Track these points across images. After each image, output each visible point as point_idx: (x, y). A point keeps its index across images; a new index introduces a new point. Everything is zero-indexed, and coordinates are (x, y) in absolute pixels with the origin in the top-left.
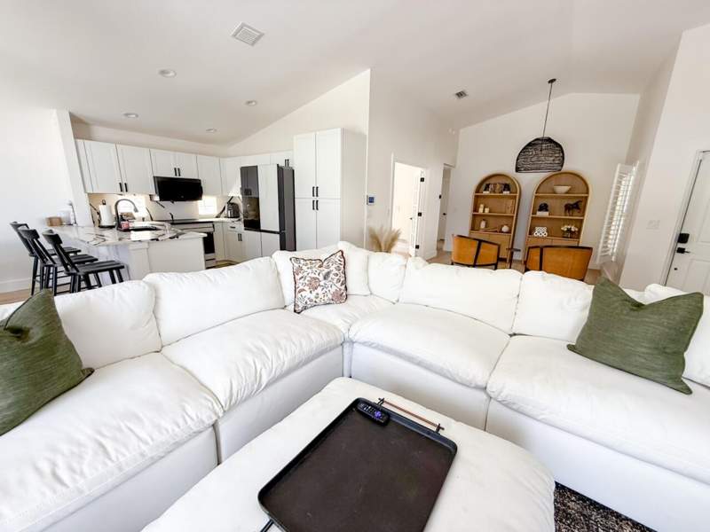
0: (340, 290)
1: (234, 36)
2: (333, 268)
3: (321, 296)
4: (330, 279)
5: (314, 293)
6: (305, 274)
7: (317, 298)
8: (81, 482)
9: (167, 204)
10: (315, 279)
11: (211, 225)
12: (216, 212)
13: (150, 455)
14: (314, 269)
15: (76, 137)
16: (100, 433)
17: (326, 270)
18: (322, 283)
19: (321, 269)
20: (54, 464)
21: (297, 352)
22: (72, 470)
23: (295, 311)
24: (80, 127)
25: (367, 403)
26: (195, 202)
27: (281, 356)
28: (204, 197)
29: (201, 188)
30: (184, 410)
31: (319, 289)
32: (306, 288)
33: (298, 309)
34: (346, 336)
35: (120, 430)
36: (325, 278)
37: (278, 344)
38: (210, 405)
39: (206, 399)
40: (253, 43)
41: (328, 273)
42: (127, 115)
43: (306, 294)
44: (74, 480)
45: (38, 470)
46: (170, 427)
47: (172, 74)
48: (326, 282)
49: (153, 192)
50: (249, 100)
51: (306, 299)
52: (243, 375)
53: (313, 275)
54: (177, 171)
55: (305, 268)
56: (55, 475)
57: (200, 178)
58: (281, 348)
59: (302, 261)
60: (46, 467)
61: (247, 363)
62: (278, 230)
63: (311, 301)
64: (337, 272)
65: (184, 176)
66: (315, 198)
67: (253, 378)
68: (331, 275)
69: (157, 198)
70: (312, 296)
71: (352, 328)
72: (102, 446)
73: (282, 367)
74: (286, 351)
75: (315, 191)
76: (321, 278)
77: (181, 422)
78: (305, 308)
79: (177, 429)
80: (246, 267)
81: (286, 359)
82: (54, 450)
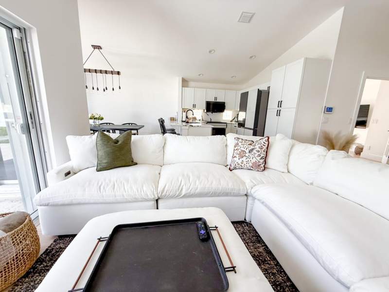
0: (259, 162)
1: (239, 21)
2: (257, 147)
3: (245, 163)
4: (253, 153)
5: (241, 160)
6: (239, 147)
7: (242, 163)
8: (104, 193)
9: (210, 113)
10: (243, 151)
11: (225, 124)
12: (231, 119)
13: (126, 197)
14: (245, 146)
15: (182, 87)
16: (116, 181)
17: (252, 147)
18: (247, 155)
19: (250, 146)
20: (102, 184)
21: (207, 186)
22: (104, 188)
23: (230, 169)
24: (185, 83)
25: (205, 223)
26: (221, 113)
27: (197, 184)
28: (225, 111)
29: (225, 106)
30: (143, 186)
31: (244, 158)
32: (237, 156)
33: (232, 168)
34: (249, 191)
35: (121, 182)
36: (249, 152)
37: (199, 178)
38: (152, 190)
39: (153, 187)
40: (249, 21)
41: (253, 149)
42: (199, 75)
43: (236, 159)
44: (103, 192)
45: (98, 184)
46: (135, 190)
47: (213, 52)
48: (250, 154)
49: (205, 109)
50: (251, 56)
51: (236, 163)
52: (173, 184)
53: (243, 149)
54: (216, 98)
55: (240, 144)
56: (100, 187)
57: (225, 102)
58: (199, 180)
59: (240, 140)
60: (100, 183)
61: (178, 179)
62: (253, 128)
63: (238, 164)
64: (259, 150)
65: (218, 100)
66: (279, 109)
67: (177, 188)
68: (255, 151)
69: (205, 111)
70: (240, 162)
71: (254, 188)
72: (114, 185)
73: (196, 190)
74: (201, 183)
75: (280, 104)
76: (247, 151)
77: (139, 191)
78: (235, 168)
79: (137, 193)
80: (208, 138)
81: (199, 186)
82: (105, 180)
